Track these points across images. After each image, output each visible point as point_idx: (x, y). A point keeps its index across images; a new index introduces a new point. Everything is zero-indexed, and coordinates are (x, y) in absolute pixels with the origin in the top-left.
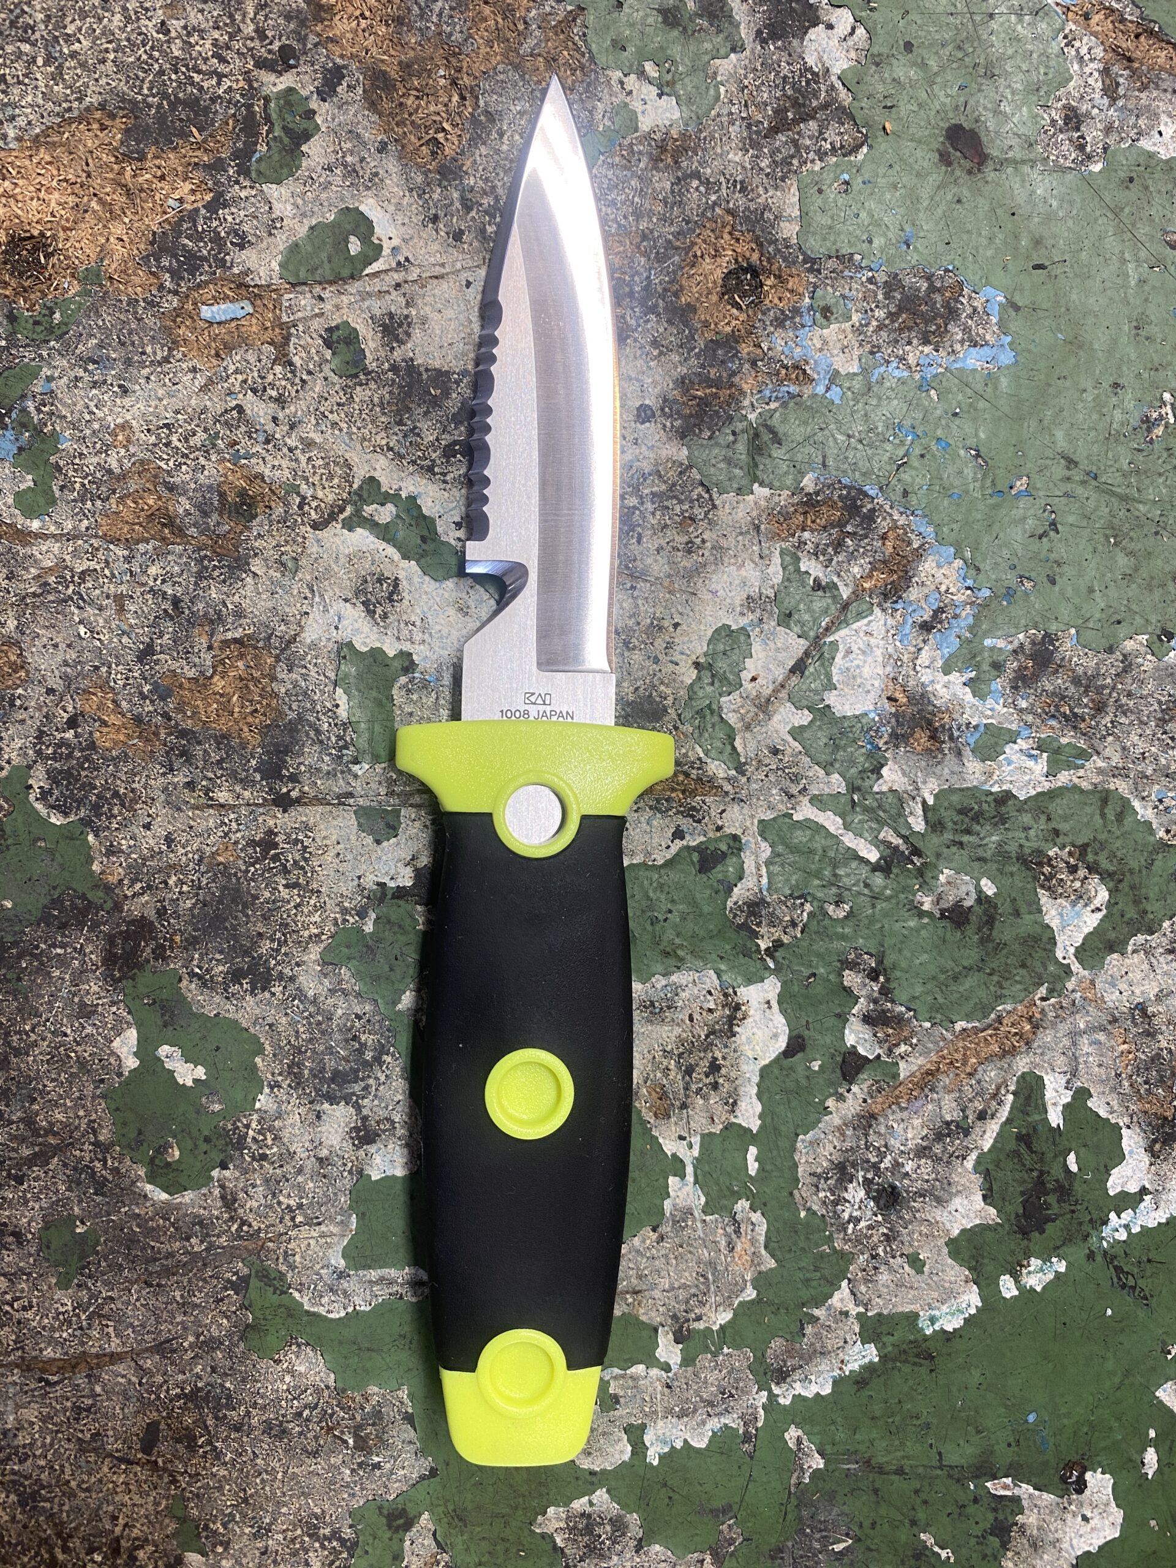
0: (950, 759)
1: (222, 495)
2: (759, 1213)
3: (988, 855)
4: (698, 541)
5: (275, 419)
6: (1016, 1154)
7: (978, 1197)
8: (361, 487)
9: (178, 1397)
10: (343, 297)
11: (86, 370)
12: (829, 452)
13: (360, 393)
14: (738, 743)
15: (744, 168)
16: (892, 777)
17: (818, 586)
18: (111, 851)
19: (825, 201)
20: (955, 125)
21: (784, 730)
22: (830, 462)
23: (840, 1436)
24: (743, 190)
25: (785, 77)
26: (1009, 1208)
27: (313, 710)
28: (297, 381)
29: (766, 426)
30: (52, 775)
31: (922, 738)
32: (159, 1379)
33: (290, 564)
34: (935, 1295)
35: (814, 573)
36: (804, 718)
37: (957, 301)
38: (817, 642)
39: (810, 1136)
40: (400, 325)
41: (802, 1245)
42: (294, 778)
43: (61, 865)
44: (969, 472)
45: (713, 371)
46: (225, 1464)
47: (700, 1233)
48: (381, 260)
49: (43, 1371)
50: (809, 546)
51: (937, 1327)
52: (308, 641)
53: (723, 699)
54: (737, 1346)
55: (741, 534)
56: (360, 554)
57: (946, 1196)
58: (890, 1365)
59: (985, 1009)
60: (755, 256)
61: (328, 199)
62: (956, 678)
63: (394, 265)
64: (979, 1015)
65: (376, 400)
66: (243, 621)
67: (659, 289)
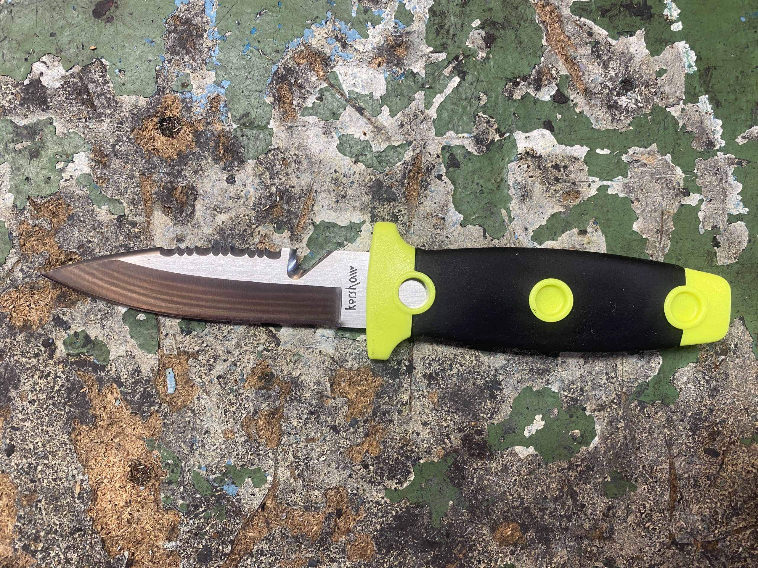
0: (411, 38)
1: (260, 388)
2: (629, 150)
3: (460, 22)
4: (294, 157)
5: (225, 361)
6: (611, 18)
7: (631, 39)
9: (693, 438)
10: (166, 324)
11: (196, 450)
12: (254, 89)
14: (396, 144)
15: (110, 122)
16: (418, 67)
17: (320, 99)
18: (429, 452)
19: (129, 82)
20: (93, 13)
21: (391, 120)
22: (260, 88)
23: (743, 117)
24: (122, 123)
25: (66, 98)
26: (638, 24)
28: (206, 349)
29: (240, 119)
30: (391, 477)
31: (399, 51)
32: (684, 447)
33: (296, 358)
34: (677, 64)
35: (314, 100)
36: (386, 110)
37: (182, 18)
38: (348, 101)
39: (594, 122)
41: (647, 130)
42: (399, 363)
43: (434, 477)
44: (268, 19)
45: (211, 144)
46: (728, 418)
47: (636, 180)
49: (675, 501)
50: (301, 101)
51: (694, 64)
52: (334, 351)
53: (374, 150)
54: (694, 165)
55: (292, 135)
57: (629, 55)
58: (710, 89)
59: (538, 29)
60: (155, 119)
61: (118, 328)
62: (370, 32)
64: (539, 32)
66: (322, 381)
67: (169, 168)
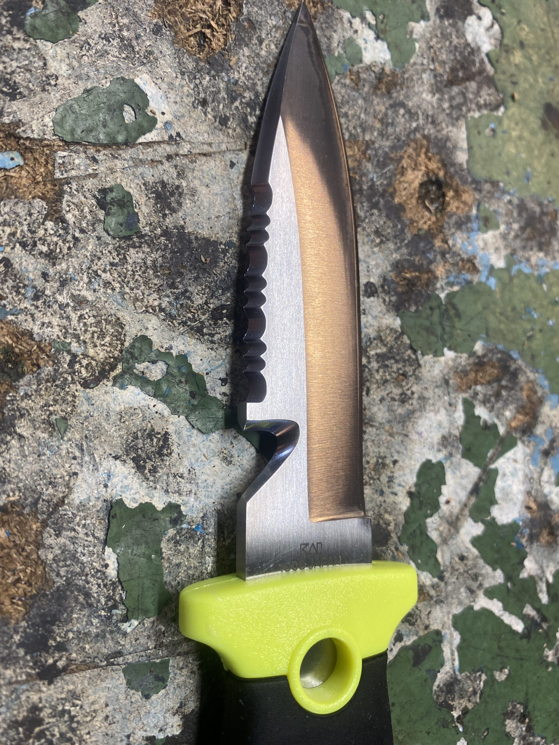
4: (409, 392)
5: (45, 275)
8: (132, 346)
10: (117, 161)
12: (490, 326)
13: (133, 255)
14: (439, 556)
15: (433, 106)
16: (530, 566)
17: (484, 426)
20: (548, 104)
21: (467, 541)
22: (491, 333)
24: (433, 122)
25: (455, 46)
27: (82, 572)
28: (69, 238)
29: (452, 304)
33: (58, 424)
35: (483, 417)
36: (480, 529)
37: (554, 223)
38: (486, 469)
40: (172, 194)
42: (61, 647)
45: (417, 259)
48: (154, 132)
50: (480, 397)
52: (77, 502)
53: (428, 520)
55: (437, 387)
56: (132, 411)
60: (441, 174)
61: (104, 66)
63: (166, 138)
65: (149, 263)
67: (381, 189)
